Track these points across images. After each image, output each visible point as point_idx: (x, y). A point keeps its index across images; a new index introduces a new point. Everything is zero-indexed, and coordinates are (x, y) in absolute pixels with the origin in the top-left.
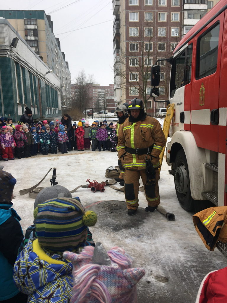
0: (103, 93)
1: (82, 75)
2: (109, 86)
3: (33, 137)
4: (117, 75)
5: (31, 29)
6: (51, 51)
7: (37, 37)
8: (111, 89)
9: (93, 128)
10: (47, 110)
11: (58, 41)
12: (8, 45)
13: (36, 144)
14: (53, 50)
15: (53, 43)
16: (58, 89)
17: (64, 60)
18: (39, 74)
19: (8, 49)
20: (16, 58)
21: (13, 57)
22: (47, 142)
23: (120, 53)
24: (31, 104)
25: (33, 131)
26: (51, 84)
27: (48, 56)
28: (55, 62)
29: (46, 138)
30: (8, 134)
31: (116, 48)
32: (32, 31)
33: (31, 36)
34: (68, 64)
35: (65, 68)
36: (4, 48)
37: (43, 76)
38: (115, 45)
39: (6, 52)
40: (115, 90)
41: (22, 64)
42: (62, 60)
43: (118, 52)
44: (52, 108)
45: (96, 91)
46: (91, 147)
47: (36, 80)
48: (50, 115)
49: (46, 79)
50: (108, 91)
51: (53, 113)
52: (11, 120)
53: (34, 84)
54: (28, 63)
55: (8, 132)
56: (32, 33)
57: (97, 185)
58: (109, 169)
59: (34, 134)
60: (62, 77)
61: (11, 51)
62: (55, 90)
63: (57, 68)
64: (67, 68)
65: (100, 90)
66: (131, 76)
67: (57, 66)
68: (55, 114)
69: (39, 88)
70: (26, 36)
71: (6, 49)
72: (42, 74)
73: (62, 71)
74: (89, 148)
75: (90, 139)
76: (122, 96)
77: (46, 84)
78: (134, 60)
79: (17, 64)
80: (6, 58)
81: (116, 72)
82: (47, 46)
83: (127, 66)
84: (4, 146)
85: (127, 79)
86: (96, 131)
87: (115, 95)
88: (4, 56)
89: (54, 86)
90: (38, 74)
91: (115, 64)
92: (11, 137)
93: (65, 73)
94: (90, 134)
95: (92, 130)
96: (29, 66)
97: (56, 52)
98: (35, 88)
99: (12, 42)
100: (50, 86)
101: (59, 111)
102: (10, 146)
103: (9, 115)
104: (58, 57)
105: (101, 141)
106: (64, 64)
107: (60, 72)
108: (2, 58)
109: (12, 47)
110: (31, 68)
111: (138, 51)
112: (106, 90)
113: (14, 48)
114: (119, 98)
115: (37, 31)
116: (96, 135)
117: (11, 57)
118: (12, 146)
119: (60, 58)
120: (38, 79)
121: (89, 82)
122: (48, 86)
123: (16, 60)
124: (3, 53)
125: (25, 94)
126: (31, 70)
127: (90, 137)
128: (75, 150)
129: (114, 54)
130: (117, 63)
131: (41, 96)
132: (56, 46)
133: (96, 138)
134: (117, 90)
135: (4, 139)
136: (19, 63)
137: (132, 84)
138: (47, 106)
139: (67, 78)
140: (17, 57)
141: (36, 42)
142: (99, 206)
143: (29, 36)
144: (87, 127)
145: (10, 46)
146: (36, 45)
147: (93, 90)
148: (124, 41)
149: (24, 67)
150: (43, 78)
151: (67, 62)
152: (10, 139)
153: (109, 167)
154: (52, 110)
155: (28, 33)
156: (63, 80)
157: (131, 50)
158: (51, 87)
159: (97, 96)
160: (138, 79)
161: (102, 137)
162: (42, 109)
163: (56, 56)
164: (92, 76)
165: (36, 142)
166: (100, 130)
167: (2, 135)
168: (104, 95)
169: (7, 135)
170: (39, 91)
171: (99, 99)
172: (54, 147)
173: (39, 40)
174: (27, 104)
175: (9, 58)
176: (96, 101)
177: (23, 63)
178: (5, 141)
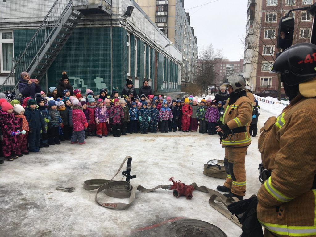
0: (231, 69)
1: (210, 50)
2: (239, 61)
3: (133, 113)
4: (248, 48)
5: (162, 5)
6: (179, 26)
7: (167, 13)
8: (241, 64)
9: (201, 107)
10: (164, 84)
11: (188, 16)
12: (122, 14)
13: (136, 120)
14: (182, 24)
15: (183, 18)
16: (179, 63)
17: (192, 35)
18: (158, 46)
19: (121, 19)
20: (130, 28)
21: (126, 27)
22: (148, 119)
23: (254, 24)
24: (145, 77)
25: (133, 106)
26: (171, 57)
27: (176, 31)
28: (182, 37)
29: (147, 114)
30: (104, 108)
31: (250, 20)
32: (163, 7)
33: (162, 12)
34: (196, 39)
35: (193, 43)
36: (117, 18)
37: (162, 49)
38: (249, 16)
39: (119, 21)
40: (244, 65)
41: (137, 35)
42: (191, 35)
43: (251, 24)
44: (170, 83)
45: (224, 67)
46: (198, 129)
47: (153, 52)
48: (166, 89)
49: (166, 52)
50: (237, 67)
51: (170, 88)
52: (117, 93)
53: (151, 57)
54: (144, 35)
55: (103, 105)
56: (163, 9)
57: (182, 187)
58: (209, 163)
59: (134, 109)
60: (188, 52)
61: (124, 20)
62: (176, 64)
63: (184, 43)
64: (195, 43)
65: (228, 66)
66: (265, 49)
67: (184, 41)
68: (173, 89)
69: (157, 61)
70: (157, 11)
71: (120, 18)
72: (161, 47)
73: (190, 45)
74: (197, 130)
75: (197, 119)
76: (252, 72)
77: (165, 58)
78: (270, 32)
79: (132, 34)
80: (118, 27)
81: (247, 45)
82: (176, 20)
83: (261, 38)
84: (98, 121)
85: (260, 54)
86: (205, 110)
87: (244, 70)
88: (117, 25)
89: (175, 60)
90: (156, 46)
91: (247, 36)
92: (107, 111)
93: (192, 48)
94: (197, 114)
95: (199, 108)
96: (146, 38)
97: (185, 27)
98: (151, 61)
99: (126, 11)
100: (169, 61)
101: (178, 86)
102: (104, 121)
103: (117, 88)
104: (187, 31)
105: (211, 122)
106: (192, 39)
107: (188, 47)
108: (115, 28)
109: (126, 17)
110: (148, 40)
111: (276, 21)
112: (236, 65)
113: (128, 17)
114: (249, 74)
115: (168, 6)
116: (205, 115)
117: (124, 27)
118: (107, 122)
119: (188, 33)
120: (156, 52)
121: (216, 57)
122: (168, 59)
123: (131, 30)
124: (116, 23)
125: (139, 67)
126: (148, 42)
127: (197, 117)
128: (180, 130)
129: (247, 26)
130: (250, 36)
131: (158, 70)
132: (186, 20)
133: (205, 119)
134: (246, 65)
135: (98, 114)
136: (133, 33)
137: (265, 59)
138: (165, 80)
139: (194, 53)
140: (131, 26)
141: (165, 18)
142: (173, 228)
143: (160, 12)
144: (195, 106)
145: (124, 15)
146: (165, 21)
147: (221, 65)
148: (259, 11)
149: (140, 39)
150: (162, 51)
151: (195, 37)
152: (105, 113)
153: (210, 161)
154: (170, 85)
155: (159, 9)
156: (190, 55)
157: (267, 20)
158: (171, 61)
159: (225, 72)
160: (273, 52)
161: (212, 118)
162: (158, 83)
163: (184, 31)
164: (220, 51)
165: (136, 119)
166: (211, 109)
167: (98, 109)
168: (232, 71)
169: (102, 109)
170: (156, 64)
171: (226, 75)
172: (154, 126)
173: (168, 16)
174: (139, 77)
175: (122, 28)
176: (223, 77)
177: (139, 34)
178: (100, 116)
